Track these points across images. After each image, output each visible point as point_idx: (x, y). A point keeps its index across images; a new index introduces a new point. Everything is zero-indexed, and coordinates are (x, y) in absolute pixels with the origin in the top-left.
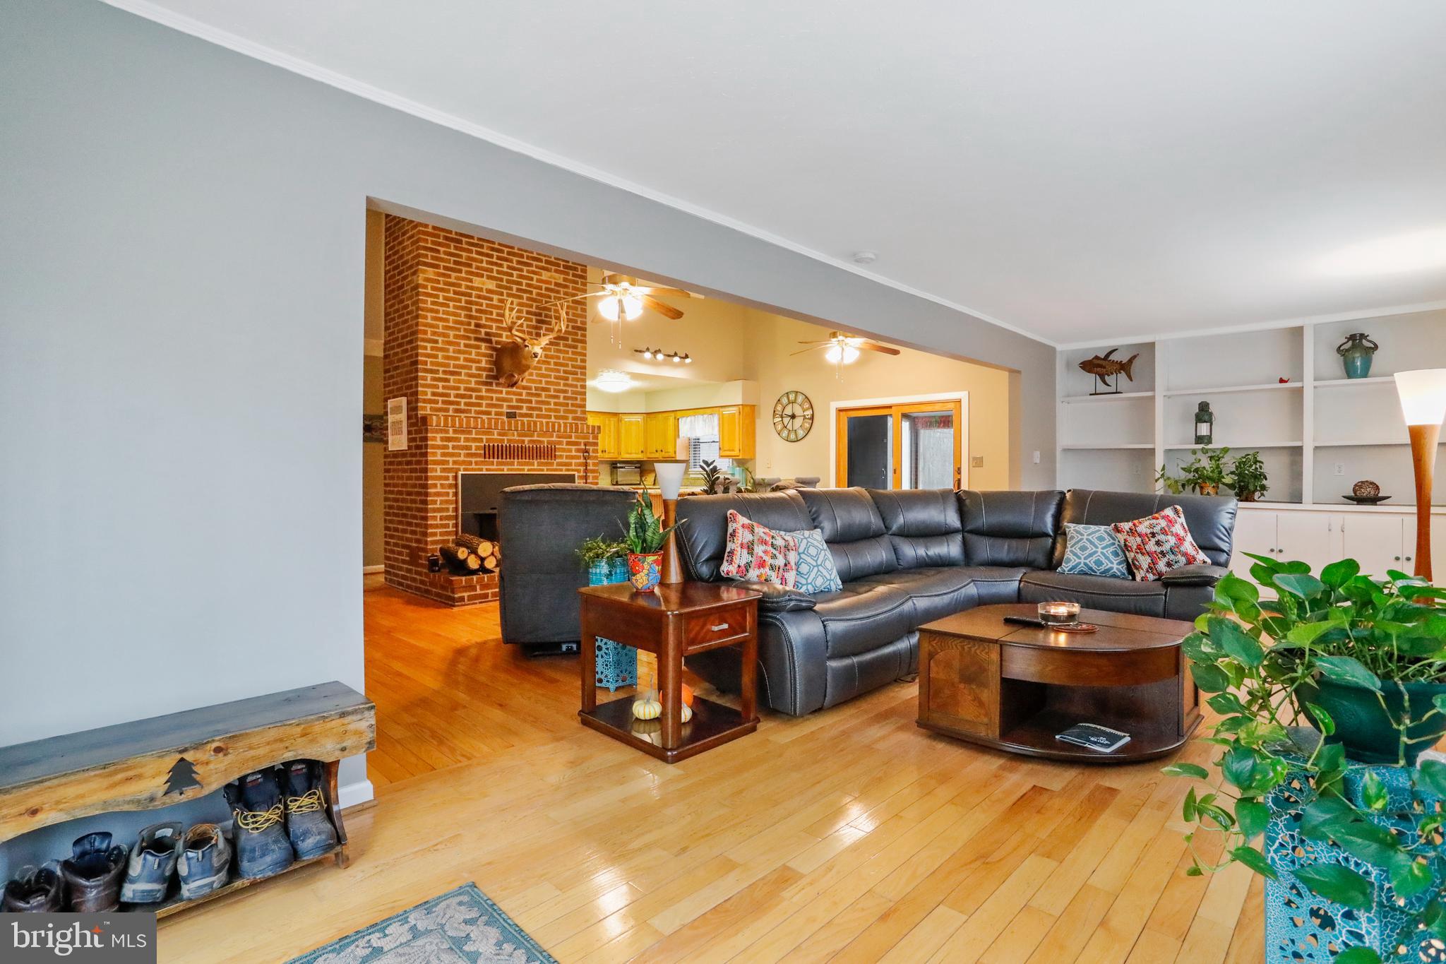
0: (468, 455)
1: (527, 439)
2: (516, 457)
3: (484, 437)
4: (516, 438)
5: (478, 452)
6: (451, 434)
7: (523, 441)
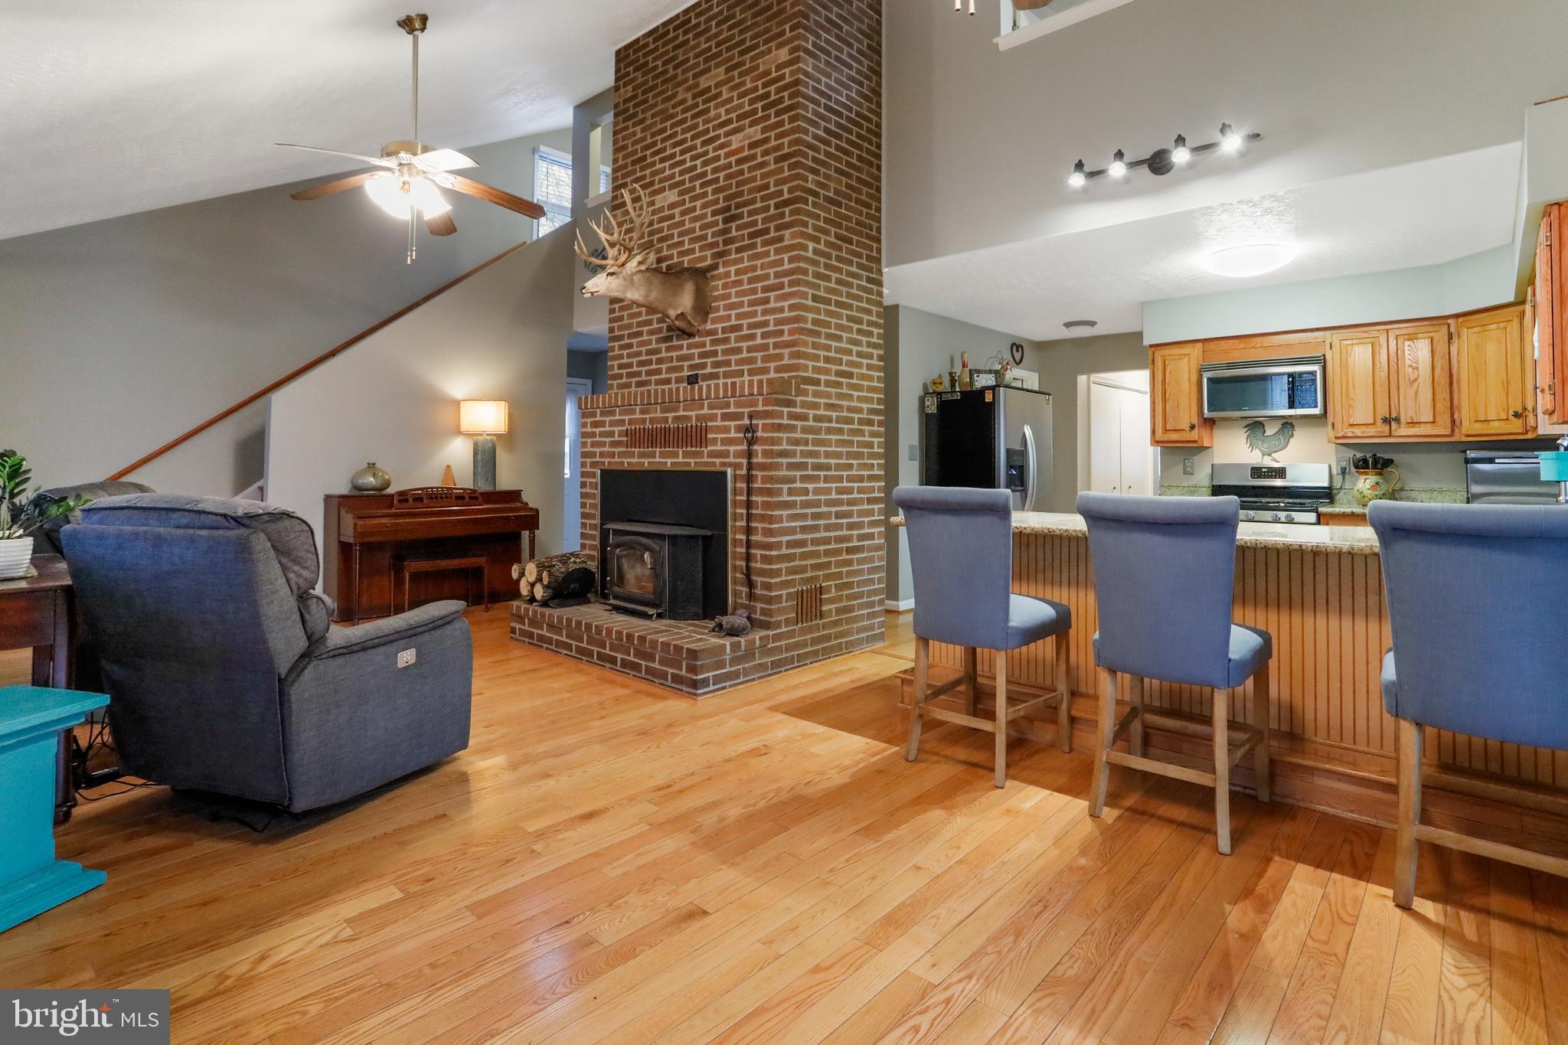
0: (613, 444)
1: (671, 415)
2: (658, 445)
3: (626, 418)
4: (659, 415)
5: (621, 439)
6: (598, 418)
7: (666, 420)
